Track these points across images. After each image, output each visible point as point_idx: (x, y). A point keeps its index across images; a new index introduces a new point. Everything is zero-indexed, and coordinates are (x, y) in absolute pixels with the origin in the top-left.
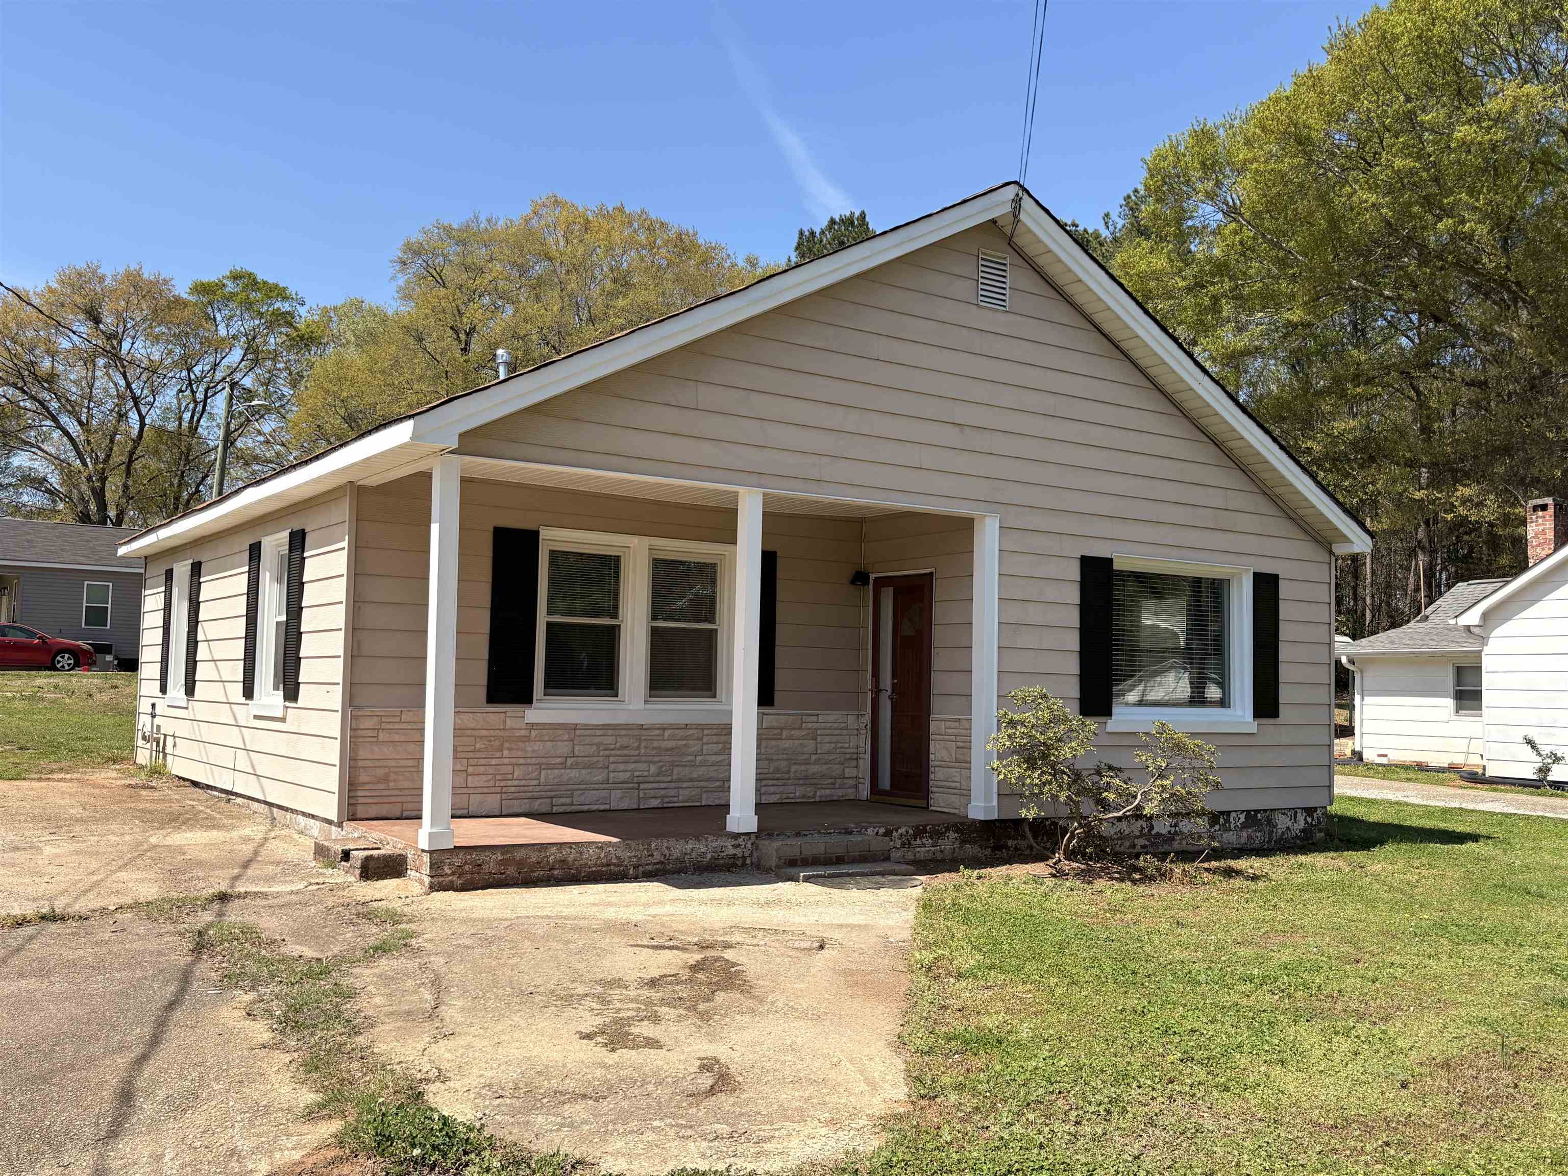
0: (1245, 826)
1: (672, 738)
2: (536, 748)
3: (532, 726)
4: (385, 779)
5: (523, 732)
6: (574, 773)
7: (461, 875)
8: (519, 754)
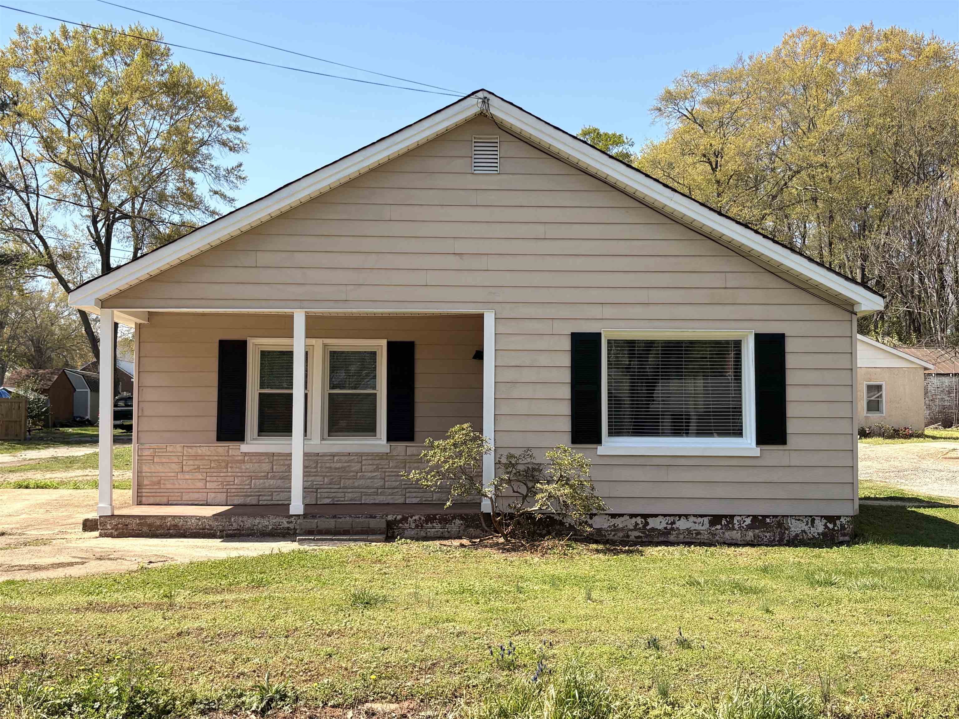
0: (749, 527)
1: (339, 461)
2: (248, 467)
3: (245, 454)
4: (159, 483)
5: (240, 458)
6: (272, 482)
7: (116, 530)
8: (237, 470)
